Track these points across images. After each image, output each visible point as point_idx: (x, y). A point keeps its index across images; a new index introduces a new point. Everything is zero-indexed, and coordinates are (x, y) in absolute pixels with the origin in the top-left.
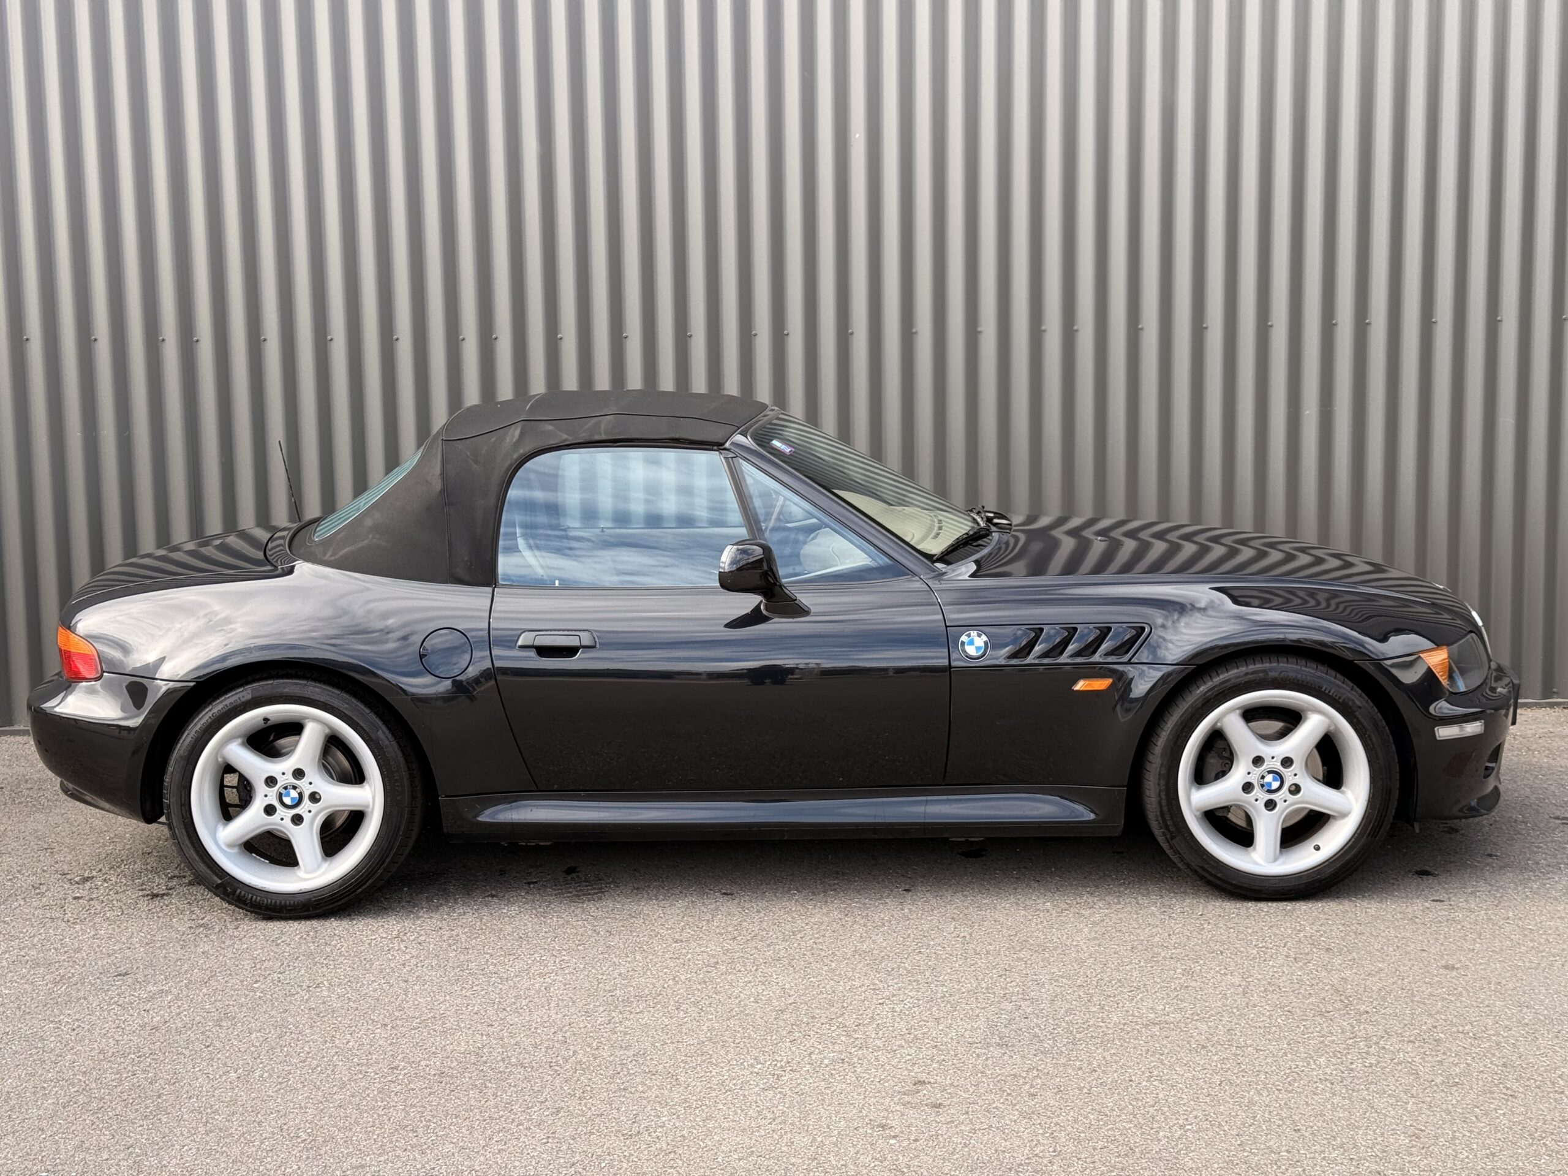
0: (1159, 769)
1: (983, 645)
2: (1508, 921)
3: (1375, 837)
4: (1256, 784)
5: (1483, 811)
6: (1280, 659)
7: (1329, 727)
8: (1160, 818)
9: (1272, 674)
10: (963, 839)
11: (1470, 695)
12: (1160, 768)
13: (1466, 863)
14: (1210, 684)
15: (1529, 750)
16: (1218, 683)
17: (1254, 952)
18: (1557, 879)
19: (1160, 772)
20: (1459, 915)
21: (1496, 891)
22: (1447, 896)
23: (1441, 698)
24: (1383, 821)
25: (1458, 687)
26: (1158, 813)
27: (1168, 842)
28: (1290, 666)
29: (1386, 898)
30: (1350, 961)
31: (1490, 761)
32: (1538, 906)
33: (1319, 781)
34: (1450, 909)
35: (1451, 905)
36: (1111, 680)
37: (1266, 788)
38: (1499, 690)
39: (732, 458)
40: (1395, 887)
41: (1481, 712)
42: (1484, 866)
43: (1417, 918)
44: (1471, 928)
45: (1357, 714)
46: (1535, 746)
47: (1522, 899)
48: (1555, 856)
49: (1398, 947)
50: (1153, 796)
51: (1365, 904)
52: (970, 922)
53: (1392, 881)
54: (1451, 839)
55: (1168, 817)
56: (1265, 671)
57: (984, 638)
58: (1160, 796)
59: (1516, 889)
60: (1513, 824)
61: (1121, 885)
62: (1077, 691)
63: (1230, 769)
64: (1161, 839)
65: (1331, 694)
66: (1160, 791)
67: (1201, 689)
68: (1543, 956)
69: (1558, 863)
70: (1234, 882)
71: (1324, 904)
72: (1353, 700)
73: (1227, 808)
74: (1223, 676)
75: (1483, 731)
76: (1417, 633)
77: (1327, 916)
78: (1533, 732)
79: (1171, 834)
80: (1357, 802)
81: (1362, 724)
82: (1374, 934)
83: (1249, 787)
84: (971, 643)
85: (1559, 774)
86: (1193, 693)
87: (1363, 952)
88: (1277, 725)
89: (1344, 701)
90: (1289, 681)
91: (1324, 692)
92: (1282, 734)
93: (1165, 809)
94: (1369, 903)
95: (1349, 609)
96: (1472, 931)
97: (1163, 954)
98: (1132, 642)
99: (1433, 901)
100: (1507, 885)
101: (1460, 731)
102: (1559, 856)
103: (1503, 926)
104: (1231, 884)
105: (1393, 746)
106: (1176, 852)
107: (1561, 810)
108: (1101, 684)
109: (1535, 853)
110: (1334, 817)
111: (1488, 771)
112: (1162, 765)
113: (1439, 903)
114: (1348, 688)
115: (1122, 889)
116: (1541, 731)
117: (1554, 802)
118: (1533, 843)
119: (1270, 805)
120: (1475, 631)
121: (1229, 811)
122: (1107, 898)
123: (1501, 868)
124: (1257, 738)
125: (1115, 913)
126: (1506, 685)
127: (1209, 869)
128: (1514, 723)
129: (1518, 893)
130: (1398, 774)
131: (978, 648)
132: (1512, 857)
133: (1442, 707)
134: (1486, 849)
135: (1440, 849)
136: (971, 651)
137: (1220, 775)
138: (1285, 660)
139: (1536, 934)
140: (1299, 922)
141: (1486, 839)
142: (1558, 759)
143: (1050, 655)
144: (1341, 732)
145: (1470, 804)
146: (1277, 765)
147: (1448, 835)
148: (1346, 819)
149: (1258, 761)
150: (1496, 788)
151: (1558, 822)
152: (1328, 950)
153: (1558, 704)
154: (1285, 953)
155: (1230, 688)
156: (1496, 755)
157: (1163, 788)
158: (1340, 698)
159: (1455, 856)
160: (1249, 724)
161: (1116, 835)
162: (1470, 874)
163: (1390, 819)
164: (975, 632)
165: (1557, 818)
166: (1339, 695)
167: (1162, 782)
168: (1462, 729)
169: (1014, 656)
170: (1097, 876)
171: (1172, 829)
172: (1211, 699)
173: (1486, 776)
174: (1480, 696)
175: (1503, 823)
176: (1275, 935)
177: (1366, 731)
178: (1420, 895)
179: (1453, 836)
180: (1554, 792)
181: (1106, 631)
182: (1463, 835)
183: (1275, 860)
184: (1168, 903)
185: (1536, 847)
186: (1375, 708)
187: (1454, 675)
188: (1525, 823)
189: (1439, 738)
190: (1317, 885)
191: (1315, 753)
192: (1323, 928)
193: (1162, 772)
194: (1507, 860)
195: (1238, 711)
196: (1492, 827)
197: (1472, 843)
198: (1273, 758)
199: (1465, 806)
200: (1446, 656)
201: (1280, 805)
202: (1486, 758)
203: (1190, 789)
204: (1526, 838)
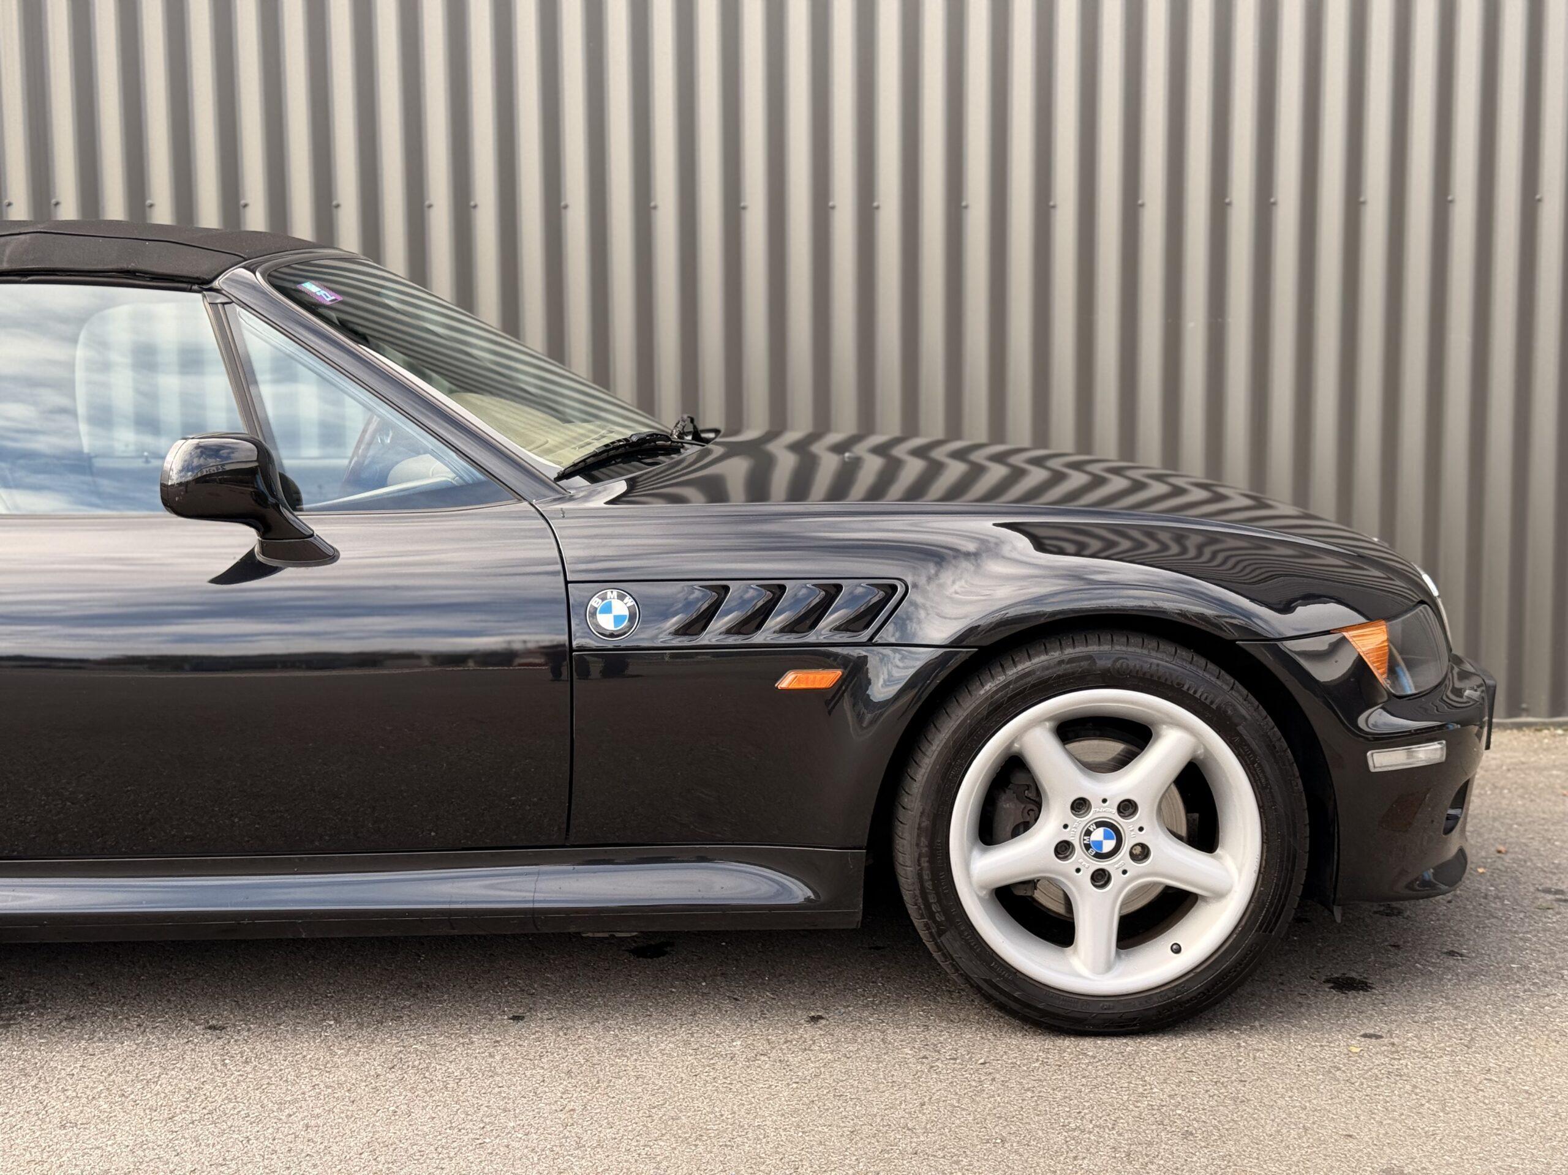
0: (918, 821)
1: (627, 613)
2: (1488, 1076)
3: (1271, 932)
4: (1076, 842)
5: (1444, 887)
6: (1115, 639)
7: (1195, 751)
8: (920, 900)
9: (1103, 663)
10: (606, 935)
11: (1423, 699)
12: (921, 816)
13: (1414, 966)
14: (1001, 679)
15: (1496, 787)
16: (1014, 677)
17: (1061, 1138)
18: (1560, 996)
19: (919, 824)
20: (1408, 1064)
21: (1465, 1017)
22: (1386, 1028)
23: (1375, 704)
24: (1283, 906)
25: (1403, 688)
26: (917, 892)
27: (934, 939)
28: (1131, 649)
29: (1289, 1031)
30: (1223, 1158)
31: (1453, 807)
32: (1534, 1046)
33: (1179, 838)
34: (1393, 1053)
35: (1393, 1044)
36: (838, 673)
37: (1093, 851)
38: (1467, 693)
39: (223, 304)
40: (1303, 1010)
41: (1440, 727)
42: (1444, 973)
43: (1339, 1069)
44: (1428, 1091)
45: (1240, 728)
46: (1502, 783)
47: (1508, 1035)
48: (1552, 955)
49: (1305, 1129)
50: (908, 863)
51: (1253, 1041)
52: (594, 1081)
53: (1299, 999)
54: (1390, 925)
55: (932, 899)
56: (1090, 658)
57: (629, 601)
58: (919, 865)
59: (1496, 1014)
60: (1483, 900)
61: (866, 1006)
62: (782, 690)
63: (1036, 820)
64: (923, 934)
65: (1197, 695)
66: (920, 856)
67: (987, 687)
68: (1553, 1148)
69: (1558, 967)
70: (1041, 1006)
71: (1188, 1042)
72: (1233, 705)
73: (1032, 883)
74: (1024, 666)
75: (1444, 758)
76: (1339, 602)
77: (1190, 1067)
78: (1499, 762)
79: (938, 927)
80: (1240, 873)
81: (1248, 745)
82: (1266, 1101)
83: (1066, 849)
84: (607, 609)
85: (1543, 822)
86: (974, 693)
87: (1246, 1140)
88: (1114, 748)
89: (1219, 708)
90: (1129, 674)
91: (1186, 693)
92: (1122, 762)
93: (928, 885)
94: (1260, 1042)
95: (1233, 561)
96: (1430, 1095)
97: (902, 1146)
98: (874, 611)
99: (1365, 1036)
100: (1482, 1008)
101: (1408, 758)
102: (1558, 956)
103: (1481, 1087)
104: (1036, 1009)
105: (1300, 781)
106: (947, 956)
107: (1551, 879)
108: (825, 678)
109: (1522, 949)
110: (1204, 899)
111: (1451, 824)
112: (922, 813)
113: (1373, 1040)
114: (1225, 687)
115: (866, 1013)
116: (1508, 761)
117: (1539, 865)
118: (1516, 932)
119: (1101, 878)
120: (1426, 600)
121: (1035, 888)
122: (837, 1032)
123: (1471, 976)
124: (1080, 769)
125: (844, 1059)
126: (1479, 686)
127: (1001, 985)
128: (1488, 747)
129: (1500, 1022)
130: (1308, 829)
131: (618, 619)
132: (1486, 958)
133: (1377, 719)
134: (1444, 944)
135: (1374, 943)
136: (606, 622)
137: (1022, 829)
138: (1124, 639)
139: (1537, 1102)
140: (1143, 1079)
141: (1444, 926)
142: (1538, 800)
143: (741, 631)
144: (1215, 760)
145: (1423, 876)
146: (1110, 813)
147: (1385, 919)
148: (1224, 902)
149: (1080, 805)
150: (1461, 852)
151: (1550, 897)
152: (1187, 1135)
153: (1529, 725)
154: (1111, 1143)
155: (1034, 686)
156: (1461, 798)
157: (924, 850)
158: (1212, 703)
159: (1397, 954)
160: (1068, 746)
161: (854, 927)
162: (1423, 987)
163: (1294, 900)
164: (615, 592)
165: (1548, 891)
166: (1211, 696)
167: (924, 841)
168: (1410, 754)
169: (685, 630)
170: (833, 991)
171: (939, 918)
172: (1002, 704)
173: (1448, 831)
174: (1438, 702)
175: (1467, 899)
176: (1101, 1103)
177: (1255, 756)
178: (1343, 1025)
179: (1393, 920)
180: (1538, 850)
181: (833, 591)
182: (1408, 918)
183: (1109, 968)
184: (934, 1040)
185: (1521, 939)
186: (1269, 718)
187: (1398, 669)
188: (1501, 899)
189: (1372, 770)
190: (1175, 1010)
191: (1175, 792)
192: (1181, 1090)
193: (924, 825)
194: (1478, 961)
195: (1048, 724)
196: (1452, 906)
197: (1422, 933)
198: (1104, 801)
199: (1416, 879)
200: (1385, 637)
201: (1117, 878)
202: (1448, 802)
203: (970, 851)
204: (1504, 924)
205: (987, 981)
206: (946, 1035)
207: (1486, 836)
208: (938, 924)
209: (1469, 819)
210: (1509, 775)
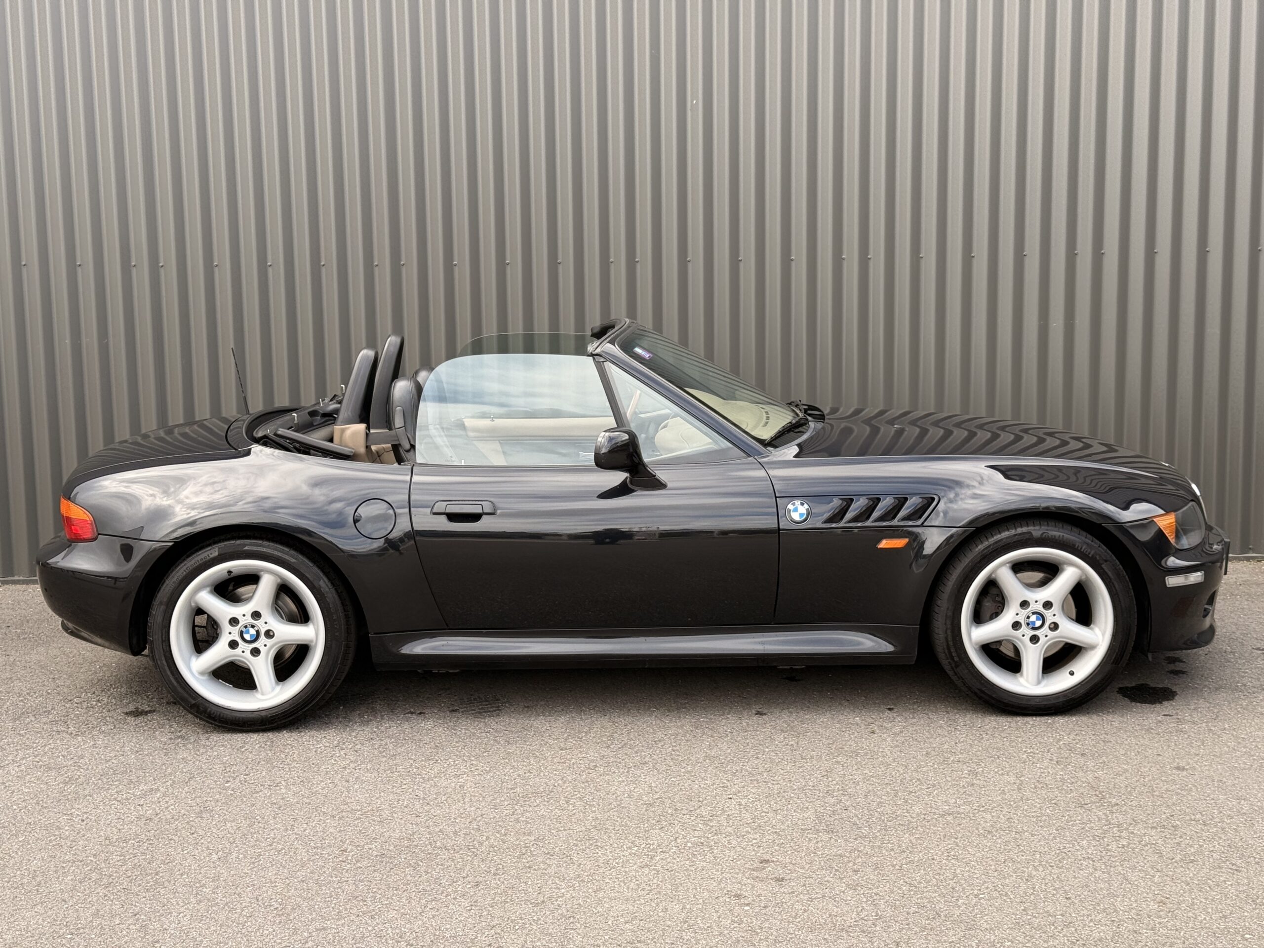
0: (945, 612)
1: (805, 512)
2: (1224, 731)
4: (1022, 622)
5: (1203, 643)
6: (1041, 523)
7: (1081, 577)
8: (946, 651)
9: (1035, 535)
10: (788, 667)
11: (1193, 551)
12: (946, 610)
14: (986, 544)
17: (1025, 756)
18: (1261, 698)
19: (946, 614)
20: (1186, 727)
21: (1214, 707)
22: (1174, 712)
23: (1170, 554)
24: (1124, 652)
25: (1182, 545)
26: (945, 647)
27: (953, 670)
28: (1049, 528)
29: (1127, 713)
30: (1101, 763)
31: (1207, 604)
32: (1247, 719)
33: (1073, 620)
34: (1178, 722)
35: (1178, 719)
36: (907, 540)
37: (1031, 626)
38: (1215, 546)
39: (601, 362)
41: (1201, 564)
43: (1153, 729)
44: (1196, 737)
46: (1237, 592)
47: (1235, 714)
49: (1138, 752)
50: (941, 633)
52: (796, 734)
55: (953, 650)
56: (1029, 532)
57: (806, 506)
58: (946, 633)
59: (1229, 705)
60: (1222, 654)
61: (914, 703)
62: (881, 548)
63: (1002, 611)
64: (947, 668)
66: (947, 629)
67: (980, 547)
68: (1254, 759)
70: (1005, 701)
73: (999, 642)
74: (997, 537)
75: (1203, 580)
76: (1149, 502)
77: (1080, 728)
80: (1103, 636)
81: (1107, 575)
82: (1119, 742)
83: (1018, 625)
84: (796, 510)
86: (973, 550)
87: (1111, 756)
88: (1038, 576)
89: (1093, 556)
90: (1049, 540)
91: (1077, 549)
92: (1043, 583)
93: (951, 643)
94: (1113, 718)
96: (1196, 739)
97: (952, 759)
98: (924, 509)
99: (1164, 715)
100: (1222, 703)
101: (1185, 580)
103: (1221, 736)
104: (1003, 703)
105: (1132, 591)
106: (960, 678)
108: (900, 543)
109: (1243, 677)
110: (1085, 649)
111: (1206, 613)
112: (948, 609)
113: (1169, 717)
114: (1096, 545)
115: (915, 707)
116: (1239, 580)
117: (1255, 636)
118: (1241, 669)
119: (1034, 639)
120: (1195, 499)
121: (1001, 645)
124: (1026, 588)
125: (912, 725)
126: (1220, 543)
127: (986, 691)
128: (1225, 574)
129: (1231, 709)
130: (1136, 614)
131: (801, 515)
132: (1225, 681)
133: (1173, 561)
134: (1203, 674)
136: (796, 516)
137: (994, 616)
138: (1046, 524)
139: (1247, 742)
140: (1058, 733)
141: (1203, 666)
143: (859, 520)
144: (1091, 582)
145: (1191, 638)
146: (1039, 608)
148: (1095, 651)
149: (1024, 604)
150: (1212, 625)
152: (1083, 755)
153: (1253, 558)
154: (1049, 758)
155: (1002, 547)
156: (1211, 600)
157: (949, 626)
158: (1089, 554)
160: (1018, 576)
161: (911, 663)
162: (1192, 694)
163: (1129, 650)
164: (799, 502)
165: (1259, 649)
166: (1089, 551)
167: (949, 622)
168: (1186, 578)
169: (830, 520)
170: (895, 697)
171: (956, 659)
172: (987, 556)
173: (1205, 616)
174: (1201, 552)
175: (1216, 653)
176: (1040, 743)
177: (1111, 579)
178: (1153, 711)
179: (1177, 663)
180: (1254, 628)
181: (903, 500)
182: (1184, 662)
183: (1039, 683)
184: (953, 717)
185: (1243, 672)
186: (1117, 561)
187: (1180, 535)
188: (1234, 653)
189: (1168, 586)
190: (1071, 703)
191: (1070, 598)
192: (1078, 737)
193: (949, 614)
194: (1220, 683)
195: (1008, 565)
196: (1207, 657)
197: (1192, 670)
198: (1036, 602)
199: (1188, 640)
200: (1174, 520)
201: (1042, 639)
202: (1205, 601)
203: (971, 627)
204: (1234, 665)
205: (979, 690)
206: (958, 716)
207: (1226, 621)
208: (956, 662)
209: (1215, 611)
210: (1241, 587)
